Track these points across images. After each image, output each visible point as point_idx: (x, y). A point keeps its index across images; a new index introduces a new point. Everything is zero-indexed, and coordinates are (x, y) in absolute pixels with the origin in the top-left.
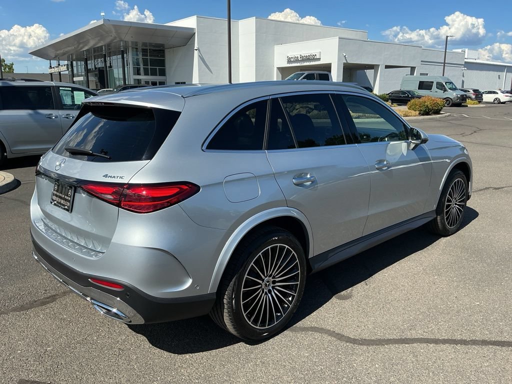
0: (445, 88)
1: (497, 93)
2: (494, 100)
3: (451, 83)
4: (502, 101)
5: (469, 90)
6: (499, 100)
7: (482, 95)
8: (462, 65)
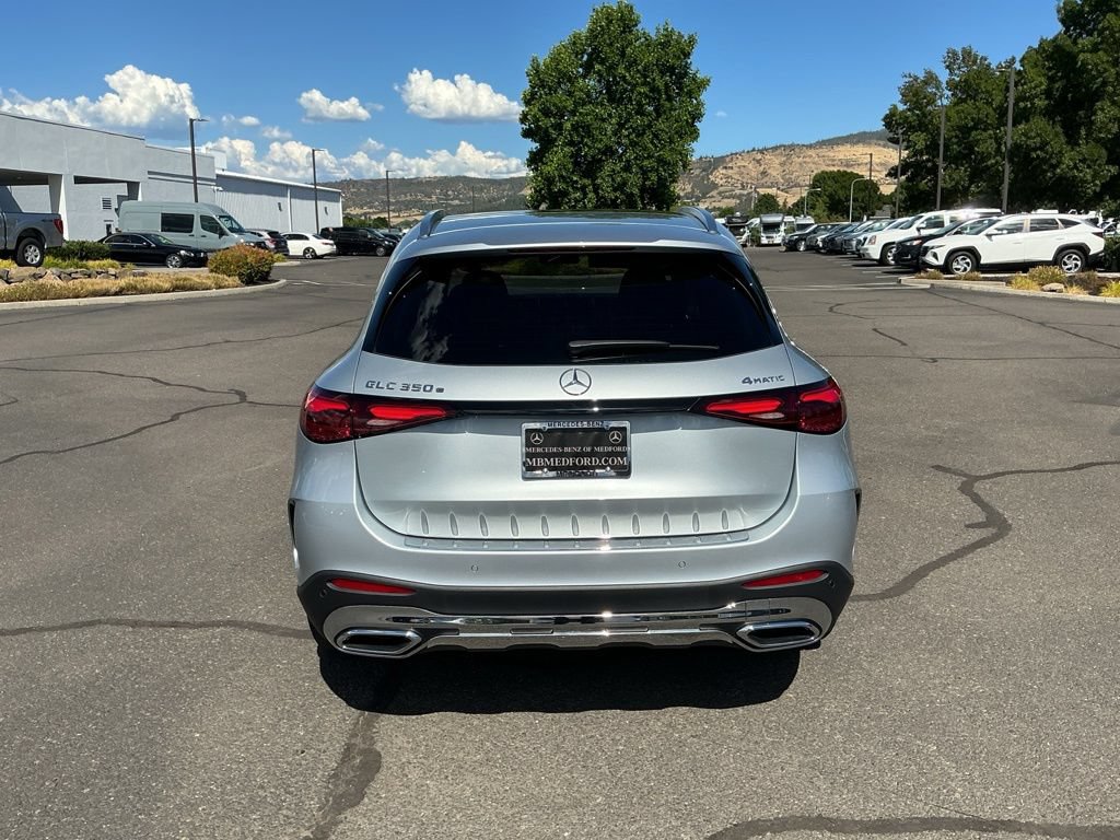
0: (221, 228)
1: (307, 238)
2: (305, 253)
3: (229, 218)
4: (319, 253)
5: (261, 233)
6: (314, 251)
7: (286, 242)
8: (212, 180)
